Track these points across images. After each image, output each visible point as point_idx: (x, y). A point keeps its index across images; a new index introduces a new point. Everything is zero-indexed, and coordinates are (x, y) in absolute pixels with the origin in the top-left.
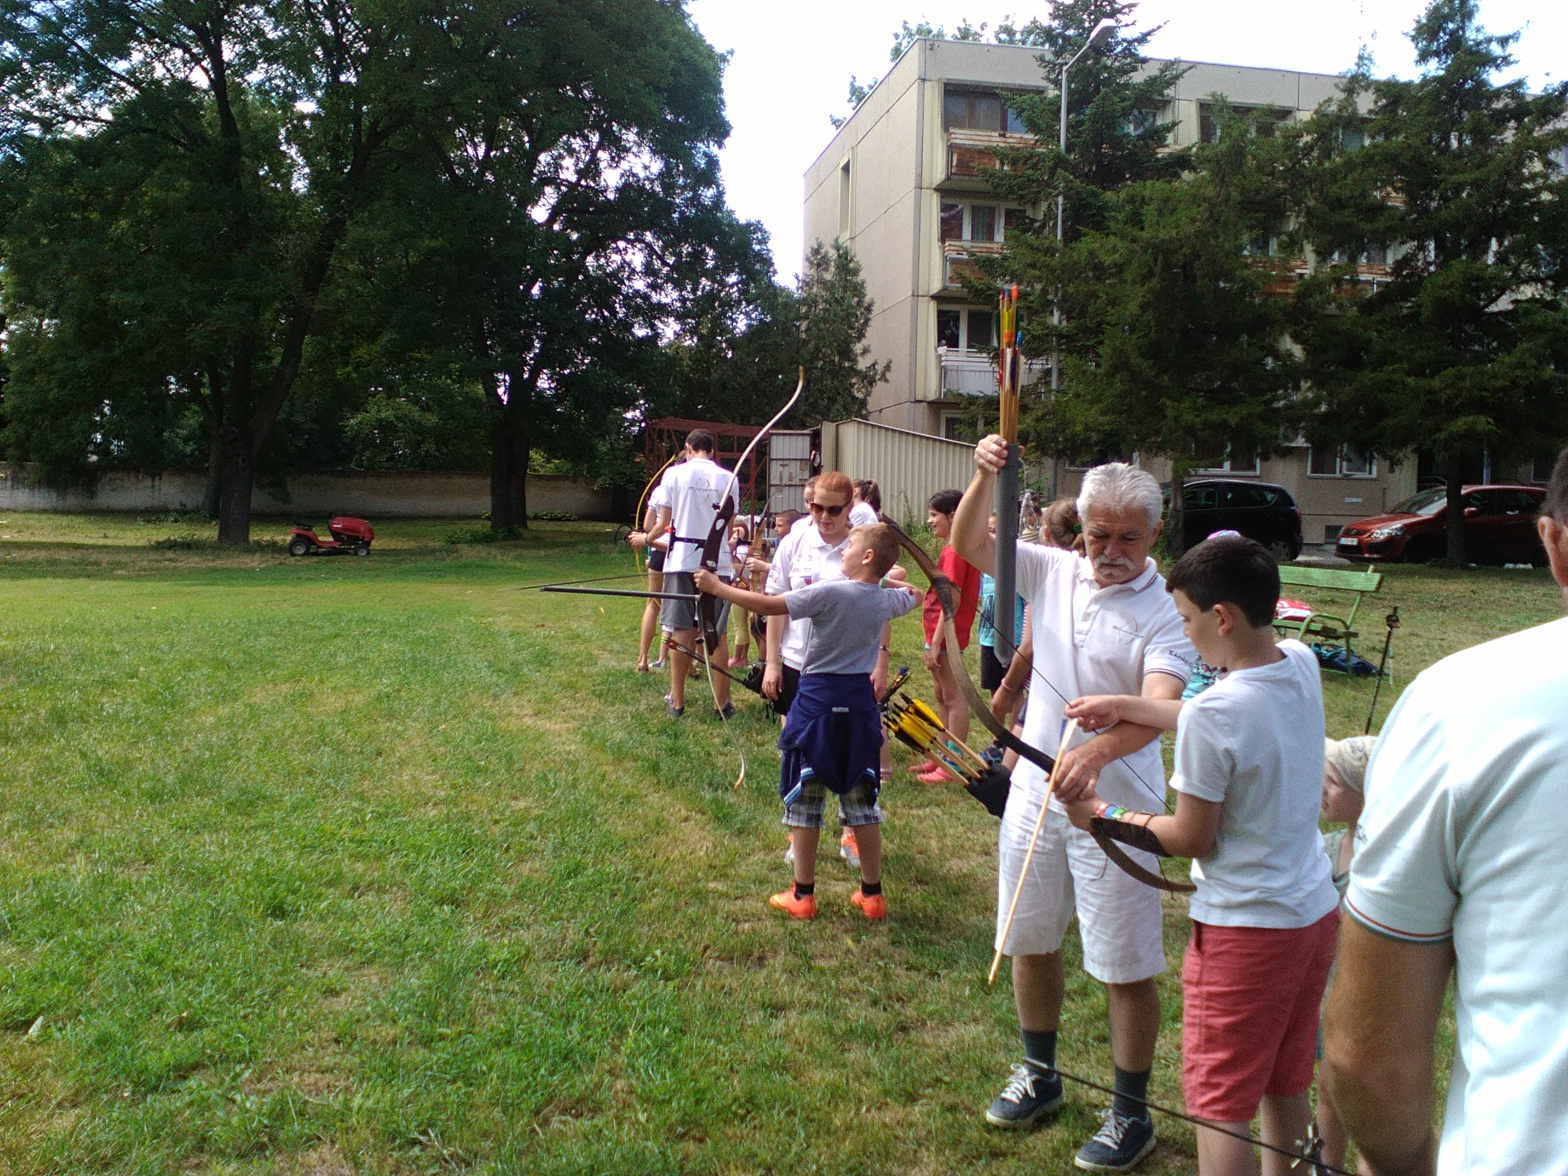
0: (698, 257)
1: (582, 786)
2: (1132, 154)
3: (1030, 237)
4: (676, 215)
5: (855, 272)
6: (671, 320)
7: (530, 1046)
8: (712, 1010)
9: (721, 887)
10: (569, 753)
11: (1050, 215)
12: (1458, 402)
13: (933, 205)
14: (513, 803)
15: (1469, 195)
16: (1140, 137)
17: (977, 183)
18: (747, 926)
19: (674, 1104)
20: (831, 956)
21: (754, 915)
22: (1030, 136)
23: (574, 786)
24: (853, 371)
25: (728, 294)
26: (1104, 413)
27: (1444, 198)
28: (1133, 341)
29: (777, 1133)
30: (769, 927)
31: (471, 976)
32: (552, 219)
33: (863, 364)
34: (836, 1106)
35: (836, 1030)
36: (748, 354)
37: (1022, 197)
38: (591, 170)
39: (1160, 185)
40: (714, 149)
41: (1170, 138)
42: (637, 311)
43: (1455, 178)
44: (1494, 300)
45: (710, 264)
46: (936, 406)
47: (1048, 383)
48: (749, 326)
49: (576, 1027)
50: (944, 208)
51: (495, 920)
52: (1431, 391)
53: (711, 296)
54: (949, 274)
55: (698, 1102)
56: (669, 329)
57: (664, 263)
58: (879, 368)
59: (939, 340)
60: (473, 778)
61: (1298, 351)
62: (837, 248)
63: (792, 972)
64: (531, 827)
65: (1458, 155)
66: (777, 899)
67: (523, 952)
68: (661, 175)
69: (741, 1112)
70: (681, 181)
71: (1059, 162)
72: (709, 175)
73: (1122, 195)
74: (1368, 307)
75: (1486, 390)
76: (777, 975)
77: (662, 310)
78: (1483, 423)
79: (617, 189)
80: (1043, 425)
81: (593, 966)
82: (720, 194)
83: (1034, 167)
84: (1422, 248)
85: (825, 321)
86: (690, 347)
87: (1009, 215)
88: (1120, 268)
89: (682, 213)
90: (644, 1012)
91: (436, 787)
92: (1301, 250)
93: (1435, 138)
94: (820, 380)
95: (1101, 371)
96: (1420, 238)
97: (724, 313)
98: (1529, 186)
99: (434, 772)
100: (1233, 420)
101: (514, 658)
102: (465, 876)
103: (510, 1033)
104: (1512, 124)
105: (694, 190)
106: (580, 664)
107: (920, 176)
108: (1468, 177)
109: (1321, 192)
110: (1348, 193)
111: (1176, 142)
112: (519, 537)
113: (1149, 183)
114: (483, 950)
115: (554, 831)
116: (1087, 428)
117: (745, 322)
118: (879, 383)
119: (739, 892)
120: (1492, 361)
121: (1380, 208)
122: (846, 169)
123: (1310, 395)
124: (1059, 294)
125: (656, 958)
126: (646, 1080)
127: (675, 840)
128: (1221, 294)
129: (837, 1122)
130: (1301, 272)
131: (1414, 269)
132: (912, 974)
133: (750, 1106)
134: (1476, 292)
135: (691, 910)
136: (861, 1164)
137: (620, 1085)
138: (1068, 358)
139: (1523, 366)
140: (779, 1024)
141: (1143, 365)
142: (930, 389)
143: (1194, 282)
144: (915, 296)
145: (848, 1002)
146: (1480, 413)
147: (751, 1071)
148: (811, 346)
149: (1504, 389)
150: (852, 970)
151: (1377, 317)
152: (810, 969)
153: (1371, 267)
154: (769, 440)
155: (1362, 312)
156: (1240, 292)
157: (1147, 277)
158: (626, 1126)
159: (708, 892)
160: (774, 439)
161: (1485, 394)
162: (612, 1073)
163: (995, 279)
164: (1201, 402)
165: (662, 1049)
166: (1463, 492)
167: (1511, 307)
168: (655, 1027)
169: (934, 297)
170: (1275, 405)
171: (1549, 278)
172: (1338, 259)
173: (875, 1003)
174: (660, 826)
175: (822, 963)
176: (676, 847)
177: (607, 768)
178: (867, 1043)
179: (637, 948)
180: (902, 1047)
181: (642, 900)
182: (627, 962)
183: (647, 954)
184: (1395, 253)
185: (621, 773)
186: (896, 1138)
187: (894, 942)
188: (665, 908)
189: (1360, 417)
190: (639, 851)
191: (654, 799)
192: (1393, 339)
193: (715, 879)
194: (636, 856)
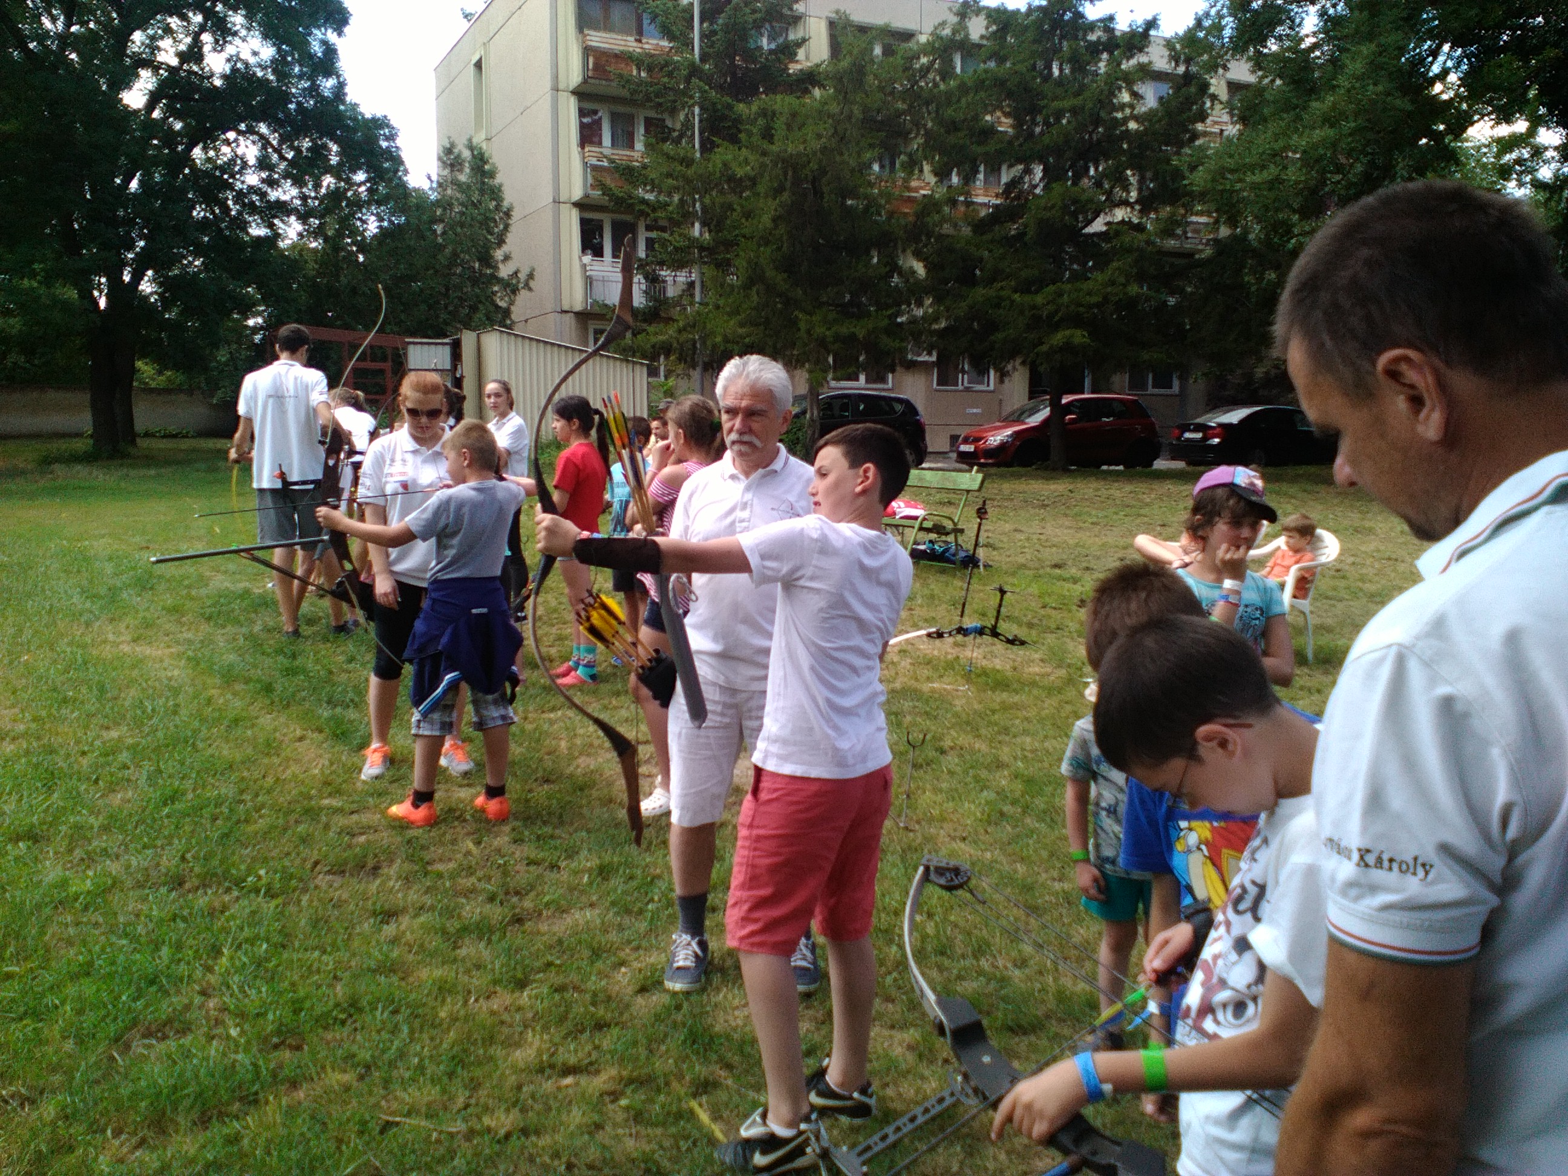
0: (318, 151)
1: (184, 711)
2: (765, 67)
3: (668, 147)
4: (292, 106)
5: (492, 175)
6: (293, 218)
7: (111, 975)
8: (316, 923)
9: (336, 802)
10: (170, 679)
11: (688, 125)
12: (1057, 318)
13: (570, 107)
14: (104, 733)
15: (1069, 122)
16: (771, 51)
17: (614, 88)
18: (362, 838)
19: (270, 1016)
20: (450, 860)
21: (369, 828)
22: (665, 43)
23: (175, 713)
24: (495, 279)
25: (356, 194)
26: (742, 325)
27: (1046, 123)
28: (768, 255)
29: (379, 1032)
30: (385, 838)
31: (47, 911)
32: (151, 106)
33: (504, 272)
34: (443, 1001)
36: (380, 259)
37: (660, 105)
38: (194, 54)
39: (790, 100)
40: (332, 36)
41: (801, 54)
42: (252, 209)
43: (1056, 104)
44: (1089, 222)
45: (334, 160)
46: (583, 317)
47: (692, 295)
48: (381, 228)
49: (165, 951)
50: (582, 113)
51: (78, 853)
52: (1034, 307)
53: (335, 196)
54: (590, 180)
55: (296, 1012)
56: (291, 230)
57: (282, 158)
58: (522, 276)
59: (583, 249)
60: (59, 709)
61: (920, 269)
62: (471, 148)
63: (408, 880)
64: (124, 757)
65: (1060, 82)
66: (395, 810)
67: (110, 882)
68: (274, 61)
69: (343, 1016)
70: (297, 69)
71: (694, 71)
72: (327, 63)
73: (754, 108)
74: (982, 226)
75: (1082, 305)
76: (391, 883)
77: (282, 209)
78: (1079, 336)
79: (224, 77)
80: (685, 336)
81: (189, 891)
82: (341, 85)
83: (670, 75)
84: (1028, 171)
85: (462, 225)
86: (315, 251)
87: (648, 122)
88: (753, 181)
89: (299, 104)
90: (242, 929)
91: (15, 721)
92: (921, 171)
93: (1040, 64)
94: (459, 287)
95: (740, 283)
96: (1026, 160)
97: (352, 215)
98: (1119, 115)
99: (13, 706)
100: (861, 333)
101: (111, 582)
102: (46, 811)
103: (90, 964)
104: (1105, 56)
105: (312, 78)
106: (189, 587)
107: (556, 77)
108: (1066, 104)
109: (937, 112)
110: (962, 117)
111: (807, 58)
112: (124, 456)
113: (779, 97)
114: (64, 884)
115: (149, 759)
117: (376, 224)
118: (523, 292)
119: (355, 807)
120: (1089, 279)
121: (989, 132)
122: (478, 65)
123: (930, 310)
124: (698, 205)
125: (260, 878)
126: (240, 996)
127: (288, 759)
128: (849, 211)
129: (443, 1014)
130: (923, 192)
131: (1021, 192)
132: (532, 868)
133: (352, 1011)
134: (1074, 215)
135: (301, 828)
136: (465, 1051)
137: (211, 1004)
138: (710, 271)
139: (1113, 283)
140: (389, 930)
141: (779, 279)
142: (576, 299)
143: (822, 198)
144: (557, 202)
145: (464, 901)
146: (1077, 327)
147: (355, 977)
148: (448, 251)
149: (1098, 305)
150: (470, 871)
151: (988, 237)
152: (426, 874)
153: (986, 190)
154: (405, 349)
155: (974, 231)
156: (867, 209)
157: (779, 191)
158: (215, 1042)
159: (321, 809)
160: (411, 348)
161: (1081, 309)
162: (203, 993)
163: (636, 187)
164: (832, 316)
165: (259, 965)
166: (1064, 401)
167: (1104, 229)
168: (252, 945)
169: (576, 205)
170: (899, 320)
171: (1137, 202)
172: (955, 179)
173: (491, 899)
174: (271, 747)
175: (439, 867)
176: (289, 767)
177: (213, 692)
178: (480, 938)
179: (239, 869)
180: (516, 937)
181: (247, 821)
182: (227, 884)
183: (250, 874)
184: (1005, 177)
185: (229, 696)
186: (502, 1022)
187: (516, 841)
188: (272, 828)
189: (974, 331)
190: (246, 774)
191: (266, 721)
192: (1002, 258)
193: (330, 794)
194: (242, 779)
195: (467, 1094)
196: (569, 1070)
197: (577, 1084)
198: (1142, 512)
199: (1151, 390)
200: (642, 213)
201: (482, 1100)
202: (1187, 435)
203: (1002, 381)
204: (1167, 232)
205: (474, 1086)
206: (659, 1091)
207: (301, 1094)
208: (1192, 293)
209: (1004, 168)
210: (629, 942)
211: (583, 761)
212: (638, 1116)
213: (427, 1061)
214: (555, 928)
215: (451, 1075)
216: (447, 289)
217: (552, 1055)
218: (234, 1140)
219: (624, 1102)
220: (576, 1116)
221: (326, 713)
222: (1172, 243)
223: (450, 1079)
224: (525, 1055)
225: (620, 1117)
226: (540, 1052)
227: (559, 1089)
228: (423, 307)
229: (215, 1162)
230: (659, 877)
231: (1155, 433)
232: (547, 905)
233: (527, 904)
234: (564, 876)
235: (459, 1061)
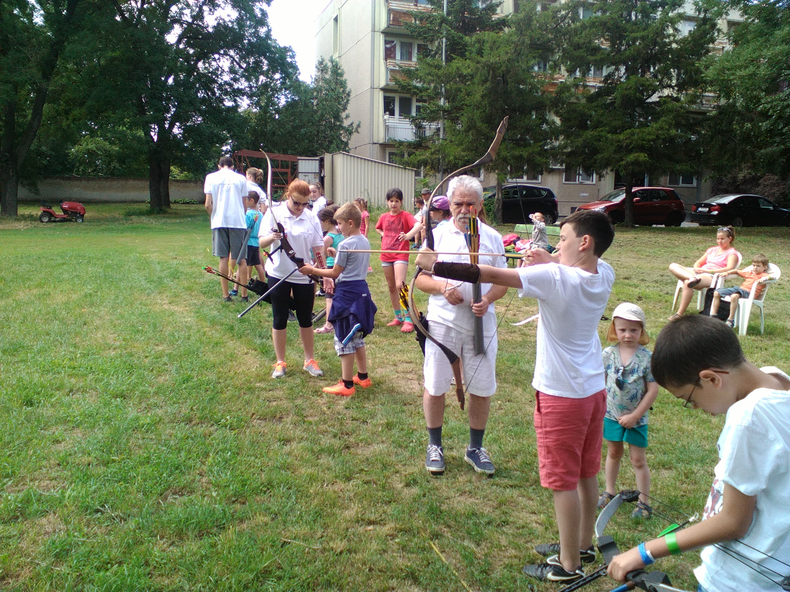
0: (258, 64)
1: (193, 338)
2: (480, 17)
3: (429, 59)
4: (246, 41)
5: (341, 75)
6: (245, 97)
7: (158, 464)
8: (252, 443)
9: (262, 385)
10: (186, 322)
11: (439, 48)
12: (630, 148)
13: (380, 39)
14: (156, 347)
15: (640, 44)
16: (484, 9)
17: (403, 30)
18: (275, 403)
19: (231, 488)
20: (315, 416)
21: (278, 398)
22: (429, 6)
23: (189, 339)
24: (341, 127)
25: (275, 85)
26: (464, 150)
27: (628, 45)
28: (478, 114)
29: (281, 498)
31: (130, 431)
32: (179, 42)
33: (346, 123)
34: (312, 484)
35: (316, 450)
36: (286, 117)
37: (425, 38)
38: (199, 16)
39: (492, 34)
40: (265, 7)
41: (499, 10)
42: (226, 92)
43: (633, 35)
44: (650, 96)
45: (265, 68)
46: (384, 146)
47: (438, 135)
48: (287, 102)
49: (183, 454)
50: (386, 42)
51: (144, 405)
52: (618, 141)
53: (266, 86)
54: (389, 77)
55: (243, 486)
56: (244, 103)
57: (241, 67)
58: (355, 126)
59: (385, 112)
60: (135, 336)
61: (558, 121)
62: (332, 61)
63: (296, 424)
64: (165, 359)
65: (635, 23)
67: (158, 419)
68: (237, 19)
69: (265, 489)
70: (248, 23)
71: (443, 20)
72: (263, 20)
73: (474, 39)
74: (591, 99)
75: (644, 140)
76: (288, 426)
77: (240, 92)
78: (643, 157)
79: (214, 27)
80: (434, 156)
81: (194, 425)
82: (269, 31)
83: (431, 22)
84: (617, 69)
85: (326, 101)
86: (255, 113)
87: (419, 46)
88: (472, 76)
89: (249, 40)
90: (219, 445)
91: (115, 340)
92: (560, 70)
93: (625, 14)
94: (324, 131)
95: (463, 129)
96: (616, 64)
97: (273, 95)
98: (667, 40)
99: (114, 333)
100: (525, 155)
101: (159, 274)
102: (128, 384)
103: (149, 458)
104: (660, 9)
105: (255, 27)
106: (195, 278)
107: (374, 25)
108: (639, 35)
109: (570, 40)
110: (582, 41)
111: (502, 12)
112: (165, 212)
113: (487, 32)
114: (137, 419)
115: (177, 361)
116: (455, 158)
117: (285, 100)
118: (355, 134)
119: (271, 388)
120: (649, 126)
121: (597, 49)
122: (336, 19)
123: (563, 143)
124: (443, 89)
125: (227, 420)
126: (217, 477)
127: (240, 363)
128: (521, 92)
129: (311, 491)
130: (560, 80)
131: (613, 80)
132: (354, 422)
133: (269, 487)
134: (642, 92)
135: (246, 397)
136: (322, 510)
137: (204, 480)
138: (448, 123)
139: (662, 129)
140: (287, 448)
141: (483, 127)
142: (381, 137)
143: (507, 84)
144: (372, 88)
145: (321, 436)
146: (641, 151)
147: (271, 470)
148: (319, 113)
149: (653, 140)
150: (325, 422)
151: (595, 104)
152: (304, 422)
153: (594, 79)
154: (297, 162)
155: (588, 101)
156: (530, 91)
157: (485, 81)
158: (206, 498)
159: (256, 388)
160: (300, 162)
161: (644, 142)
162: (200, 474)
163: (412, 80)
164: (509, 145)
165: (226, 463)
166: (633, 191)
167: (658, 100)
168: (223, 452)
169: (382, 89)
170: (546, 148)
171: (676, 86)
172: (578, 74)
173: (335, 436)
174: (232, 357)
175: (310, 419)
176: (240, 367)
177: (206, 329)
178: (329, 455)
179: (217, 415)
180: (346, 455)
181: (221, 392)
182: (212, 422)
183: (222, 418)
184: (605, 72)
185: (214, 332)
186: (339, 497)
187: (346, 408)
188: (233, 396)
189: (586, 154)
190: (221, 369)
191: (231, 344)
192: (602, 115)
193: (259, 382)
194: (219, 372)
195: (322, 530)
196: (370, 523)
197: (375, 530)
198: (674, 250)
199: (681, 185)
200: (415, 93)
201: (329, 535)
202: (700, 209)
203: (599, 180)
204: (692, 101)
205: (326, 527)
206: (414, 536)
207: (245, 526)
208: (705, 134)
209: (604, 68)
210: (401, 461)
211: (379, 370)
212: (404, 548)
213: (304, 513)
214: (365, 453)
215: (315, 521)
216: (318, 132)
217: (364, 514)
218: (214, 546)
219: (397, 540)
220: (374, 546)
221: (258, 341)
222: (694, 107)
223: (314, 523)
224: (351, 513)
225: (396, 547)
226: (357, 513)
227: (366, 531)
228: (307, 141)
229: (206, 555)
231: (682, 208)
232: (361, 441)
233: (352, 439)
234: (370, 427)
235: (318, 514)
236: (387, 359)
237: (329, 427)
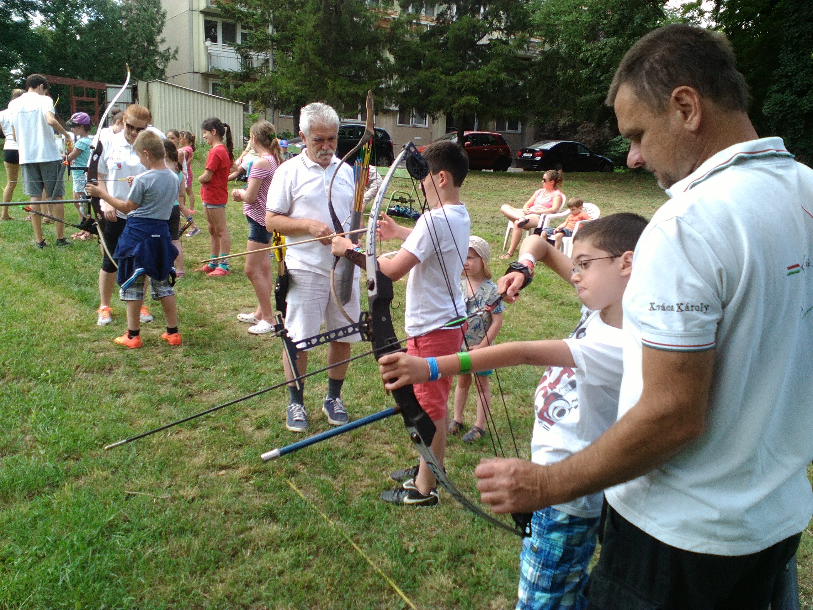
8: (81, 397)
9: (85, 336)
12: (462, 90)
18: (101, 355)
19: (61, 444)
20: (151, 365)
21: (105, 349)
24: (156, 52)
26: (296, 85)
28: (311, 46)
30: (114, 354)
33: (161, 48)
34: (154, 435)
35: (154, 400)
44: (480, 39)
46: (206, 76)
47: (267, 67)
52: (451, 83)
55: (75, 441)
58: (172, 51)
59: (206, 40)
61: (392, 59)
63: (129, 375)
66: (119, 340)
69: (100, 443)
74: (424, 37)
75: (475, 83)
76: (120, 377)
78: (474, 100)
80: (265, 89)
84: (449, 8)
85: (138, 21)
86: (51, 32)
90: (41, 401)
92: (393, 4)
94: (136, 56)
95: (295, 61)
96: (449, 3)
97: (72, 12)
116: (289, 93)
117: (87, 18)
118: (172, 60)
119: (96, 338)
120: (479, 69)
123: (397, 82)
124: (271, 16)
125: (48, 374)
126: (44, 433)
127: (56, 313)
128: (355, 24)
129: (154, 442)
130: (393, 16)
131: (446, 19)
132: (195, 370)
133: (105, 441)
134: (473, 34)
135: (68, 349)
136: (167, 459)
137: (28, 438)
138: (279, 54)
139: (492, 72)
140: (121, 400)
141: (316, 59)
142: (202, 66)
143: (341, 15)
144: (191, 10)
145: (159, 386)
146: (472, 95)
147: (105, 424)
148: (129, 35)
149: (483, 84)
150: (162, 371)
151: (428, 43)
152: (139, 372)
153: (426, 17)
154: (106, 90)
155: (421, 40)
156: (365, 23)
157: (317, 10)
158: (33, 457)
159: (77, 339)
160: (109, 90)
161: (475, 85)
162: (23, 432)
163: (236, 4)
164: (345, 82)
165: (52, 419)
166: (465, 135)
167: (488, 42)
168: (48, 408)
169: (202, 12)
170: (380, 86)
171: (505, 29)
172: (410, 10)
173: (175, 385)
174: (46, 306)
175: (146, 369)
176: (58, 317)
177: (11, 277)
178: (171, 404)
179: (36, 369)
180: (190, 404)
181: (37, 345)
182: (30, 377)
183: (42, 373)
184: (437, 10)
185: (20, 279)
186: (186, 445)
187: (185, 356)
188: (52, 348)
189: (420, 95)
190: (34, 320)
191: (42, 292)
192: (435, 55)
193: (81, 332)
194: (32, 323)
195: (170, 480)
196: (222, 468)
197: (227, 474)
198: (502, 194)
199: (507, 131)
200: (240, 19)
201: (178, 483)
202: (525, 155)
203: (433, 123)
204: (520, 46)
205: (173, 476)
206: (270, 476)
207: (81, 482)
208: (531, 80)
209: (437, 6)
210: (250, 406)
211: (218, 316)
212: (260, 488)
213: (147, 464)
214: (210, 399)
215: (161, 471)
216: (129, 57)
217: (214, 460)
218: (48, 505)
219: (251, 482)
220: (228, 489)
221: (76, 289)
222: (521, 53)
223: (160, 473)
224: (199, 461)
225: (251, 488)
226: (207, 459)
227: (218, 476)
228: (116, 67)
229: (39, 515)
230: (263, 374)
231: (509, 153)
232: (205, 388)
233: (194, 387)
234: (213, 373)
235: (164, 465)
236: (227, 304)
237: (168, 375)
